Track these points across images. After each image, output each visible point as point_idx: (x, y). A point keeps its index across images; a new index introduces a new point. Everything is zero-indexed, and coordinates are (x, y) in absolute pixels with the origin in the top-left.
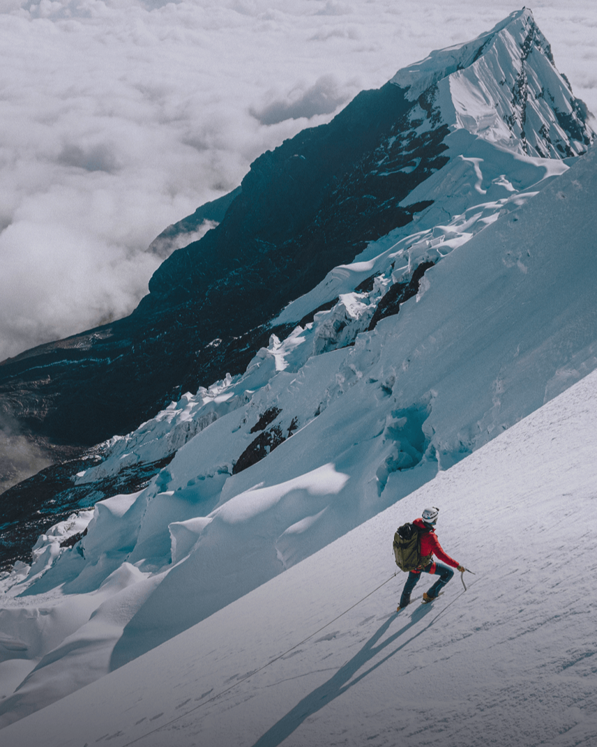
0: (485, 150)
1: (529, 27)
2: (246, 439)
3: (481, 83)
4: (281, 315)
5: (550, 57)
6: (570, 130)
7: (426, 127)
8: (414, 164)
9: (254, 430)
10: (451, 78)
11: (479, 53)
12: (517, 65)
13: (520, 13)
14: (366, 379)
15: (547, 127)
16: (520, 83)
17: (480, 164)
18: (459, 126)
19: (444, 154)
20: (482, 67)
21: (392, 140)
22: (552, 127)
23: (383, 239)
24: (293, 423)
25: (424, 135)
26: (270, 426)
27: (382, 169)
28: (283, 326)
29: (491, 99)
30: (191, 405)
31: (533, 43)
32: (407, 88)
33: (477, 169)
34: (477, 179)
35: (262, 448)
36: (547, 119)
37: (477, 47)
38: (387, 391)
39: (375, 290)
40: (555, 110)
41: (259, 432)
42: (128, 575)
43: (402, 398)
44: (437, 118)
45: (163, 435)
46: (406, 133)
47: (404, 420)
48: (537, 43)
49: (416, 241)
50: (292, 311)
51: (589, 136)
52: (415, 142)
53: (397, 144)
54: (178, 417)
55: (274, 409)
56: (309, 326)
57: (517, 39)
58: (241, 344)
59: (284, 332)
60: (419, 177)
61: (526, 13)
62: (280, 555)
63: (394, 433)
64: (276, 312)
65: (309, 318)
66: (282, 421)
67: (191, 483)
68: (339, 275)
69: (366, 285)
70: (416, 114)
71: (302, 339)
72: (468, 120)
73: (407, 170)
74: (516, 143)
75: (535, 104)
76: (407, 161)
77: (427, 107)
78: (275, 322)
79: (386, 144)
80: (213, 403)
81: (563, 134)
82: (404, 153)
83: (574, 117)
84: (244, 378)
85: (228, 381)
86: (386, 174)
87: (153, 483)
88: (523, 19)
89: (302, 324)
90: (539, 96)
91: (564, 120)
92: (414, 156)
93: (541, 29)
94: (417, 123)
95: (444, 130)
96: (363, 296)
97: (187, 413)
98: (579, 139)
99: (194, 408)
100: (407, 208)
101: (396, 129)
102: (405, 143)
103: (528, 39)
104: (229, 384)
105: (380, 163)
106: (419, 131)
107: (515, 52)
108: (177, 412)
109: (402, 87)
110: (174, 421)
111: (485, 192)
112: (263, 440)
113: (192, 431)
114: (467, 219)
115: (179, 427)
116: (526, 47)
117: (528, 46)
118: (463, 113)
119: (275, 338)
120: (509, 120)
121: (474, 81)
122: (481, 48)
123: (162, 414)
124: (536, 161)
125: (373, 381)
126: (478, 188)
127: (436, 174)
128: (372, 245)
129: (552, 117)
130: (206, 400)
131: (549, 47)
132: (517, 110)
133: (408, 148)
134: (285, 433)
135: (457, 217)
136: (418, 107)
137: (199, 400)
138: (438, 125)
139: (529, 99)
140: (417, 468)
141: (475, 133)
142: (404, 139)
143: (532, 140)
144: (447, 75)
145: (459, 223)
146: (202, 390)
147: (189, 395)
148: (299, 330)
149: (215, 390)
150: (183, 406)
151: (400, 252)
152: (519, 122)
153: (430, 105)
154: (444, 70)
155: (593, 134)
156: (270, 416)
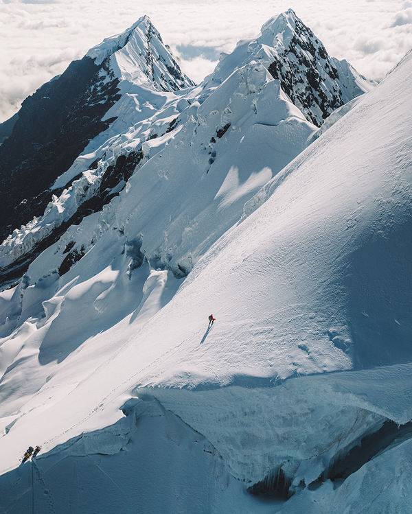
0: (137, 89)
1: (149, 25)
2: (62, 257)
3: (130, 56)
4: (55, 184)
5: (161, 40)
6: (175, 75)
7: (108, 80)
8: (105, 99)
9: (64, 252)
10: (116, 54)
11: (127, 40)
12: (146, 45)
13: (144, 18)
14: (112, 228)
15: (164, 75)
16: (149, 54)
17: (137, 97)
18: (123, 78)
19: (119, 93)
20: (130, 48)
21: (92, 87)
22: (166, 74)
23: (96, 138)
24: (82, 248)
25: (107, 84)
26: (72, 250)
27: (90, 102)
28: (57, 189)
29: (136, 63)
30: (20, 235)
31: (151, 33)
32: (95, 59)
33: (135, 99)
34: (136, 105)
35: (70, 260)
36: (164, 70)
37: (126, 37)
38: (122, 232)
39: (99, 168)
40: (166, 66)
41: (68, 253)
42: (28, 327)
43: (129, 236)
44: (112, 75)
45: (8, 252)
46: (99, 83)
47: (132, 247)
48: (154, 33)
49: (114, 141)
50: (60, 181)
51: (183, 77)
52: (104, 88)
53: (95, 89)
54: (14, 242)
55: (72, 242)
56: (70, 188)
57: (144, 31)
58: (37, 200)
59: (59, 192)
60: (109, 105)
61: (146, 18)
62: (96, 308)
63: (130, 253)
64: (53, 183)
65: (69, 184)
66: (77, 247)
67: (40, 280)
68: (80, 162)
69: (94, 165)
70: (102, 73)
71: (69, 196)
72: (127, 75)
73: (102, 102)
74: (151, 84)
75: (157, 63)
76: (101, 98)
77: (107, 69)
78: (53, 188)
79: (90, 90)
80: (31, 233)
81: (172, 77)
82: (99, 94)
83: (175, 68)
84: (43, 218)
85: (35, 221)
86: (92, 105)
87: (21, 282)
88: (145, 21)
89: (67, 187)
90: (158, 60)
91: (171, 70)
92: (104, 95)
93: (154, 26)
94: (103, 78)
95: (117, 81)
96: (94, 171)
97: (18, 239)
98: (179, 79)
99: (22, 237)
100: (105, 122)
101: (93, 81)
102: (99, 88)
103: (149, 31)
104: (36, 222)
105: (88, 99)
106: (105, 82)
107: (144, 39)
108: (13, 239)
109: (92, 58)
110: (12, 244)
111: (140, 111)
112: (70, 256)
113: (23, 248)
114: (136, 129)
115: (16, 247)
116: (149, 36)
117: (150, 35)
118: (124, 71)
119: (55, 197)
120: (146, 73)
121: (127, 55)
122: (128, 38)
123: (5, 242)
124: (162, 94)
125: (115, 229)
126: (138, 109)
127: (117, 103)
128: (92, 142)
129: (166, 70)
130: (27, 232)
131: (159, 35)
132: (149, 67)
133: (101, 91)
134: (79, 252)
135: (130, 128)
136: (102, 70)
137: (23, 232)
138: (113, 78)
139: (154, 61)
140: (141, 267)
141: (132, 81)
142: (98, 86)
143: (159, 82)
144: (113, 52)
145: (132, 132)
146: (23, 227)
147: (17, 230)
148: (66, 191)
149: (30, 226)
150: (15, 236)
151: (107, 147)
152: (151, 73)
153: (108, 68)
154: (112, 49)
155: (185, 76)
156: (71, 245)
